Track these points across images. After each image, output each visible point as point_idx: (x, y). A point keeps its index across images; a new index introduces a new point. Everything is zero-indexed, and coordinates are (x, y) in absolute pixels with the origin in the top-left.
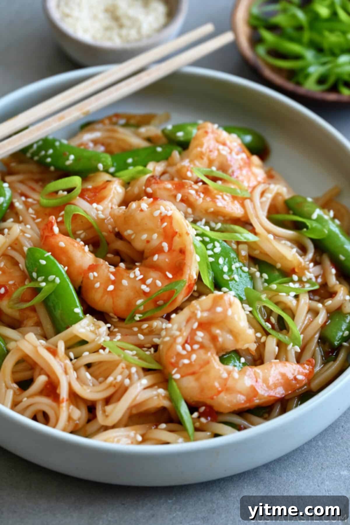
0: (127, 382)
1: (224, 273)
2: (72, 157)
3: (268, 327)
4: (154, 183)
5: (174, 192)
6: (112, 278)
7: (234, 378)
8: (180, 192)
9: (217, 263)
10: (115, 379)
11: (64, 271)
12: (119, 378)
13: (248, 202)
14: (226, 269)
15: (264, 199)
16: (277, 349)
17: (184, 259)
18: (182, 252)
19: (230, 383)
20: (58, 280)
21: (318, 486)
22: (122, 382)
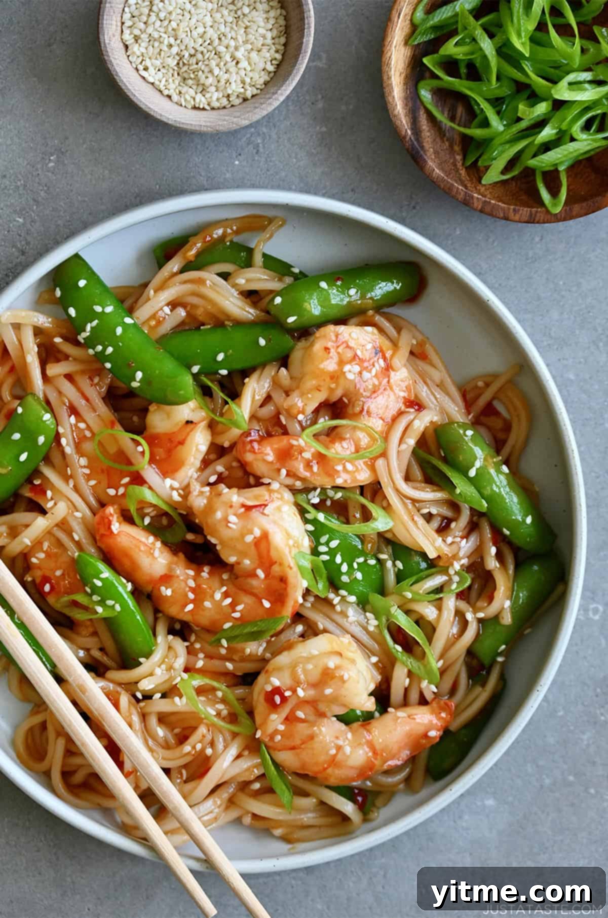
0: (209, 751)
1: (342, 574)
2: (139, 375)
3: (397, 651)
4: (250, 451)
5: (277, 466)
6: (191, 596)
7: (344, 754)
8: (284, 467)
9: (332, 560)
10: (194, 747)
11: (126, 592)
12: (199, 747)
13: (380, 463)
14: (344, 568)
15: (403, 447)
16: (407, 681)
17: (285, 589)
18: (283, 580)
19: (340, 757)
20: (118, 608)
21: (455, 822)
22: (203, 750)
